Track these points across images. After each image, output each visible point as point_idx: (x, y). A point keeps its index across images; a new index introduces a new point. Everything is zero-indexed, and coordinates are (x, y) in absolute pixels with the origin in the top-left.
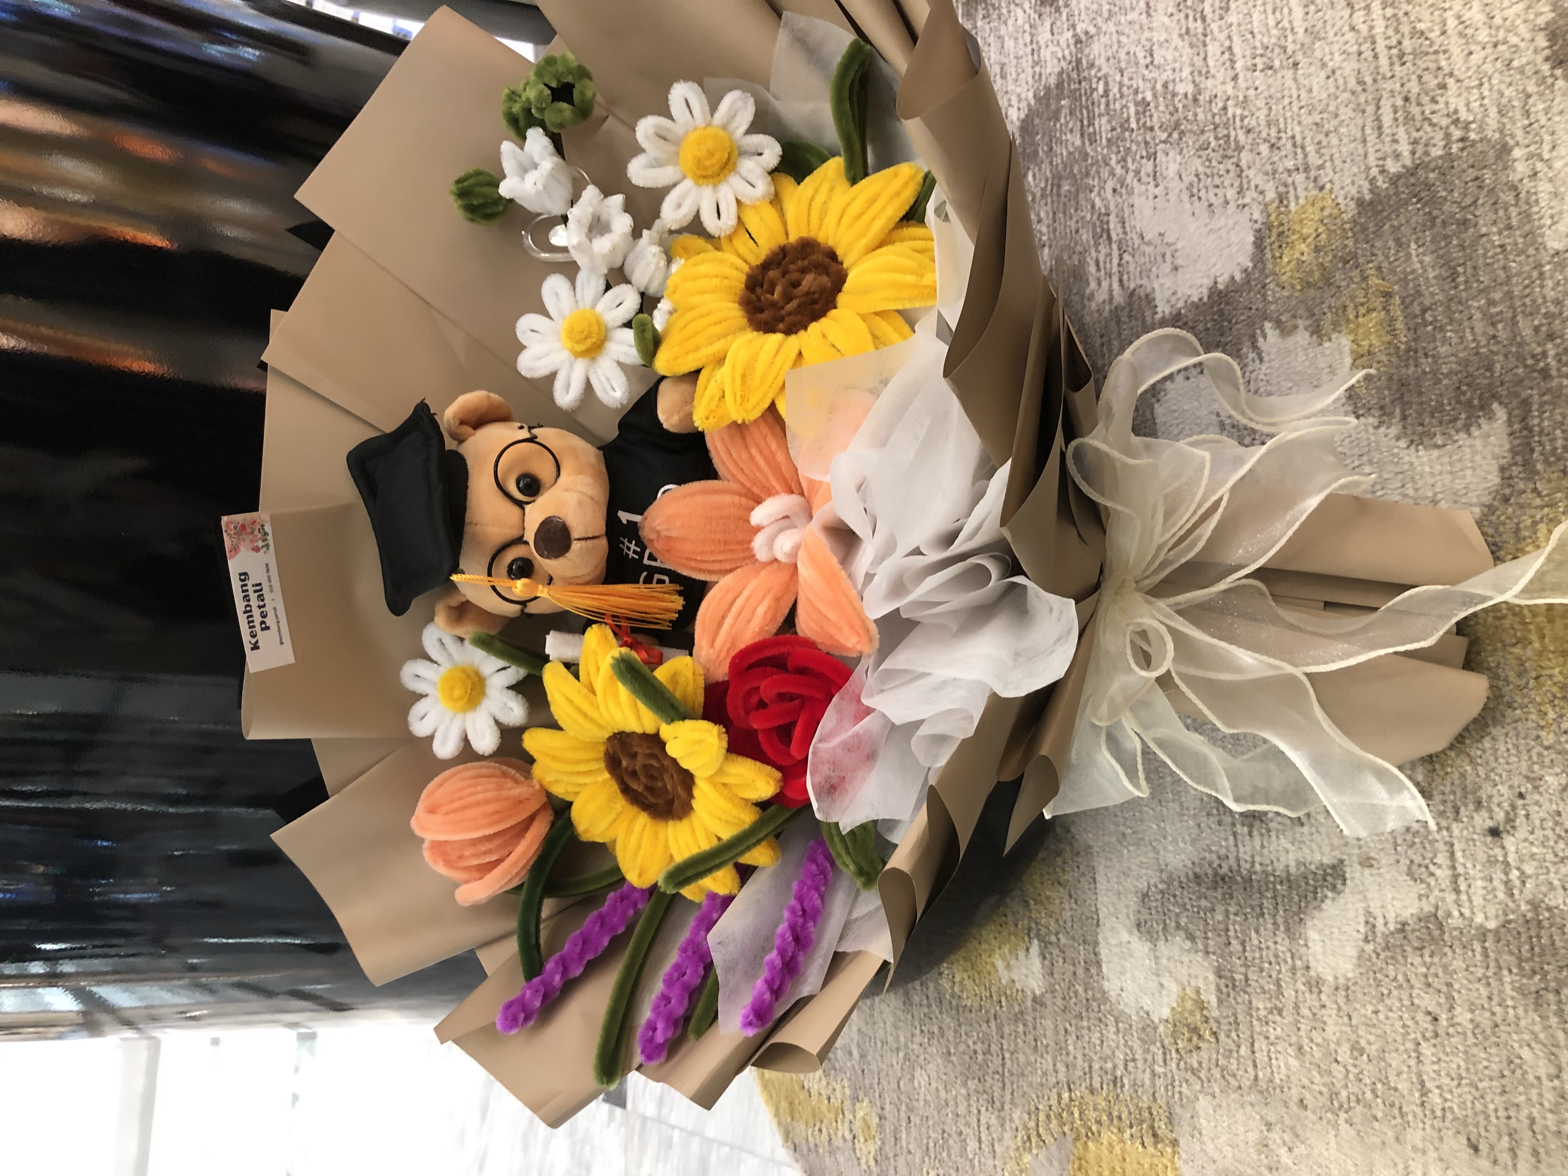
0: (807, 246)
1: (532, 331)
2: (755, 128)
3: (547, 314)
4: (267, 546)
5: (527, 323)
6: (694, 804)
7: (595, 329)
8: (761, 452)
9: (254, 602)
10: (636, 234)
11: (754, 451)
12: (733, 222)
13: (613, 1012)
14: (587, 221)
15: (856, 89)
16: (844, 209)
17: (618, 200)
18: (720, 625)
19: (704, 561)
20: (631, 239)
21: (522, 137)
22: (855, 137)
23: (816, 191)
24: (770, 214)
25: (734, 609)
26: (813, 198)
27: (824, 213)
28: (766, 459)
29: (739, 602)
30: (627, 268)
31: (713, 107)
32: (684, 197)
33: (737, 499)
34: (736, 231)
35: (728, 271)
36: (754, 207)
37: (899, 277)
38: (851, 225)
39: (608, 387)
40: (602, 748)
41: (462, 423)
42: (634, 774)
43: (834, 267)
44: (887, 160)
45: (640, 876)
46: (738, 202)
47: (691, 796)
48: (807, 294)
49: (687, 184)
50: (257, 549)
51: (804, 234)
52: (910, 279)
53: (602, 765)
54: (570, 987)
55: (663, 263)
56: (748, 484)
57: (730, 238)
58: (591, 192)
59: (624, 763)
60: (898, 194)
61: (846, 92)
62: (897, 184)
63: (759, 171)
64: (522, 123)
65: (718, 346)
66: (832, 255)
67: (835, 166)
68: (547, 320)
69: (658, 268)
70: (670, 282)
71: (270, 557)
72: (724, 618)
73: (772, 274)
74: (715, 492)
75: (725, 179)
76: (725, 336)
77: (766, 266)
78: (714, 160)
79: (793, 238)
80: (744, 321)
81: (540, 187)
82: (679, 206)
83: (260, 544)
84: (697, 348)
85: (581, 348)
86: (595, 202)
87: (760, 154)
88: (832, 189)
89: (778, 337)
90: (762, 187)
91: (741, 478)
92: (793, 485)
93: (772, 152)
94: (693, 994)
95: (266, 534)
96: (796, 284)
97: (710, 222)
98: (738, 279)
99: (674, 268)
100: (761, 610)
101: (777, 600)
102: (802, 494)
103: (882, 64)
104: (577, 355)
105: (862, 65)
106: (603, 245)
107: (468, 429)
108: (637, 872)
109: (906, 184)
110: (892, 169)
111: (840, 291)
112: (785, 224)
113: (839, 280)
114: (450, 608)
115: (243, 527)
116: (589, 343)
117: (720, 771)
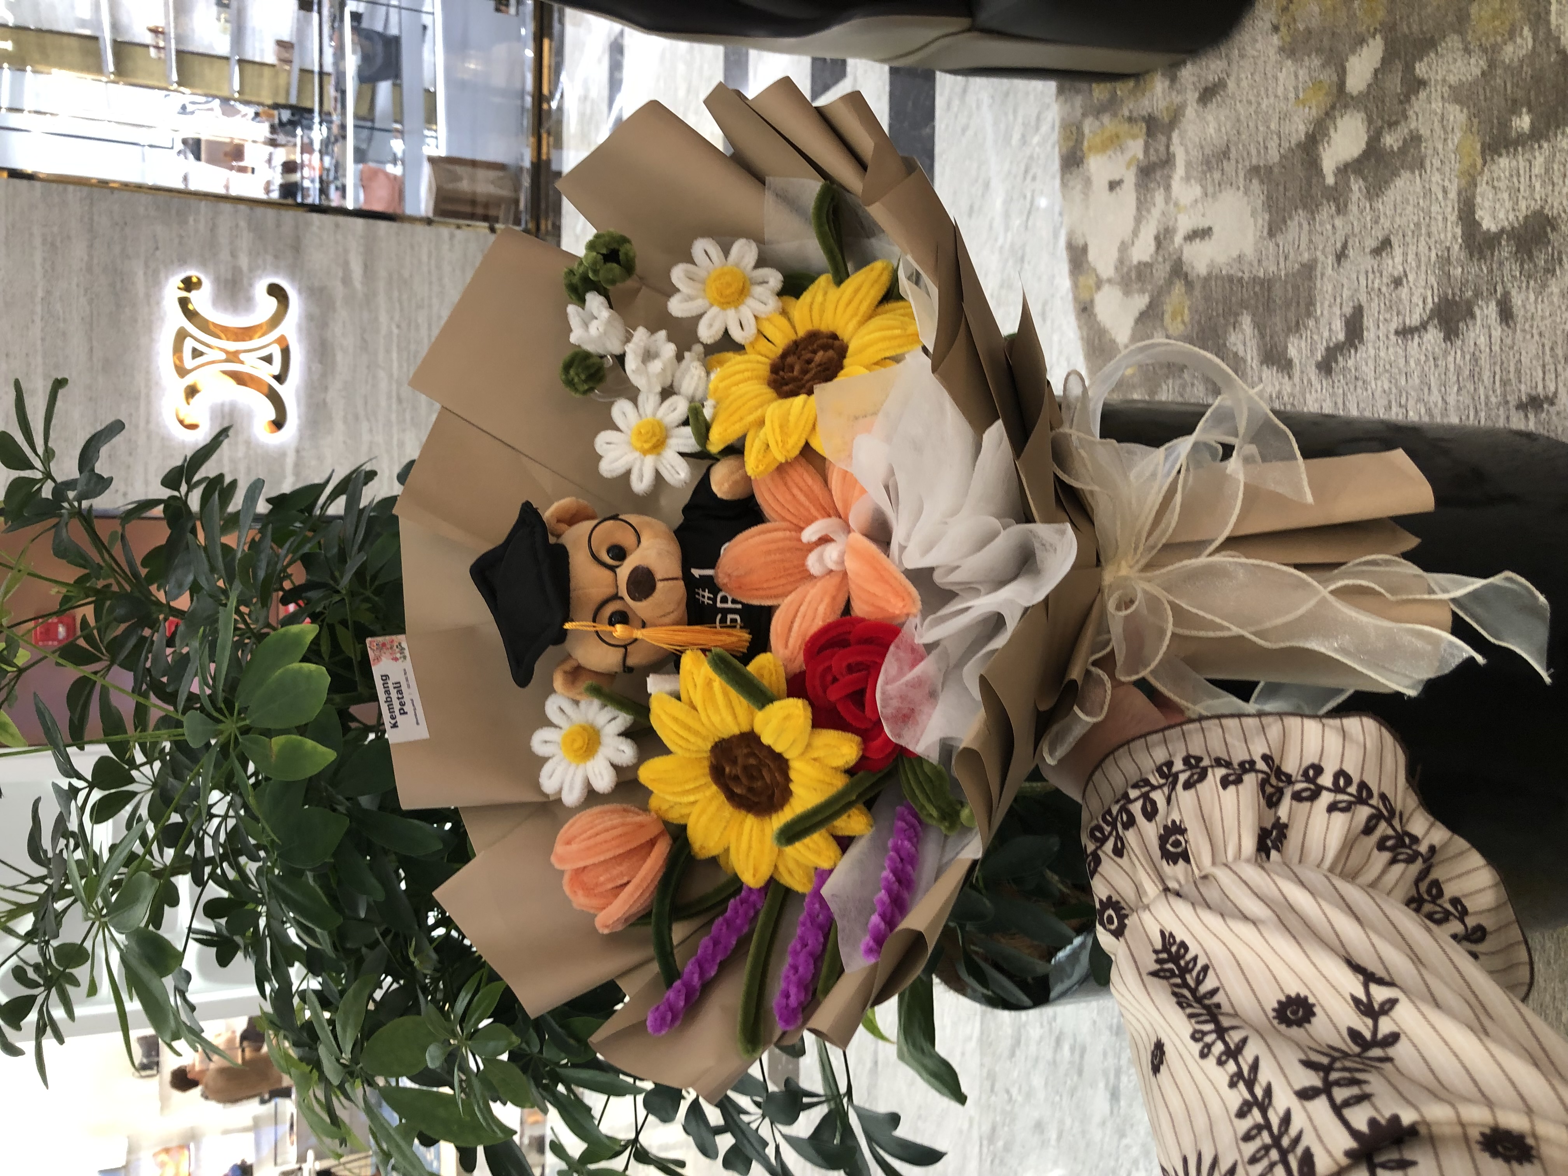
0: (813, 336)
1: (608, 443)
2: (761, 263)
3: (617, 429)
4: (405, 657)
5: (604, 441)
6: (792, 787)
7: (657, 430)
8: (801, 490)
9: (394, 694)
10: (680, 357)
11: (796, 491)
12: (754, 331)
13: (748, 994)
14: (640, 351)
15: (831, 216)
16: (838, 301)
17: (662, 334)
18: (790, 629)
19: (770, 588)
20: (675, 361)
21: (582, 301)
22: (837, 250)
23: (813, 298)
24: (783, 322)
25: (799, 614)
26: (812, 304)
27: (822, 311)
28: (806, 496)
29: (803, 609)
30: (675, 384)
31: (726, 252)
32: (714, 318)
33: (788, 533)
34: (756, 339)
35: (755, 366)
36: (768, 319)
37: (889, 333)
38: (845, 311)
39: (673, 472)
40: (706, 764)
41: (559, 521)
42: (736, 778)
43: (837, 343)
44: (864, 261)
45: (754, 876)
46: (756, 317)
47: (788, 780)
48: (820, 365)
49: (715, 310)
50: (396, 659)
51: (810, 327)
52: (897, 332)
53: (709, 779)
54: (707, 986)
55: (703, 374)
56: (795, 521)
57: (752, 344)
58: (640, 334)
59: (727, 770)
60: (876, 281)
61: (825, 220)
62: (874, 274)
63: (768, 293)
64: (580, 291)
65: (758, 413)
66: (834, 336)
67: (824, 280)
68: (619, 433)
69: (700, 378)
70: (711, 386)
71: (408, 664)
72: (792, 623)
73: (790, 360)
74: (769, 531)
75: (743, 303)
76: (761, 405)
77: (784, 355)
78: (733, 289)
79: (801, 333)
80: (775, 395)
81: (601, 329)
82: (711, 326)
83: (398, 655)
84: (741, 419)
85: (647, 446)
86: (644, 338)
87: (767, 282)
88: (825, 294)
89: (802, 398)
90: (773, 303)
91: (789, 517)
92: (831, 512)
93: (775, 279)
94: (817, 959)
95: (403, 649)
96: (809, 362)
97: (737, 335)
98: (764, 370)
99: (713, 376)
100: (822, 609)
101: (834, 598)
102: (840, 517)
103: (847, 194)
104: (645, 452)
105: (833, 199)
106: (656, 366)
107: (563, 526)
108: (752, 872)
109: (881, 274)
110: (868, 268)
111: (844, 357)
112: (794, 327)
113: (842, 352)
114: (565, 672)
115: (384, 645)
116: (654, 440)
117: (809, 746)
